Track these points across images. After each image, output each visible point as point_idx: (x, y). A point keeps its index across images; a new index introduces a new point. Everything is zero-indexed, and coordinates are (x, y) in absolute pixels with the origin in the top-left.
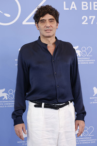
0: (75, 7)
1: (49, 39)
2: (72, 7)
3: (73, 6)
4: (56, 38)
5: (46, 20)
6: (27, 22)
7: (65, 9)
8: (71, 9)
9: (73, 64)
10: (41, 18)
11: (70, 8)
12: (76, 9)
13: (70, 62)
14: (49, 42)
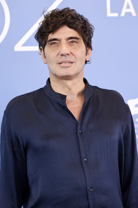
0: (132, 10)
1: (69, 83)
2: (125, 10)
3: (128, 7)
4: (85, 81)
5: (60, 40)
6: (25, 45)
7: (109, 14)
8: (123, 14)
9: (125, 138)
10: (51, 36)
11: (120, 13)
12: (134, 14)
13: (117, 134)
14: (70, 89)
